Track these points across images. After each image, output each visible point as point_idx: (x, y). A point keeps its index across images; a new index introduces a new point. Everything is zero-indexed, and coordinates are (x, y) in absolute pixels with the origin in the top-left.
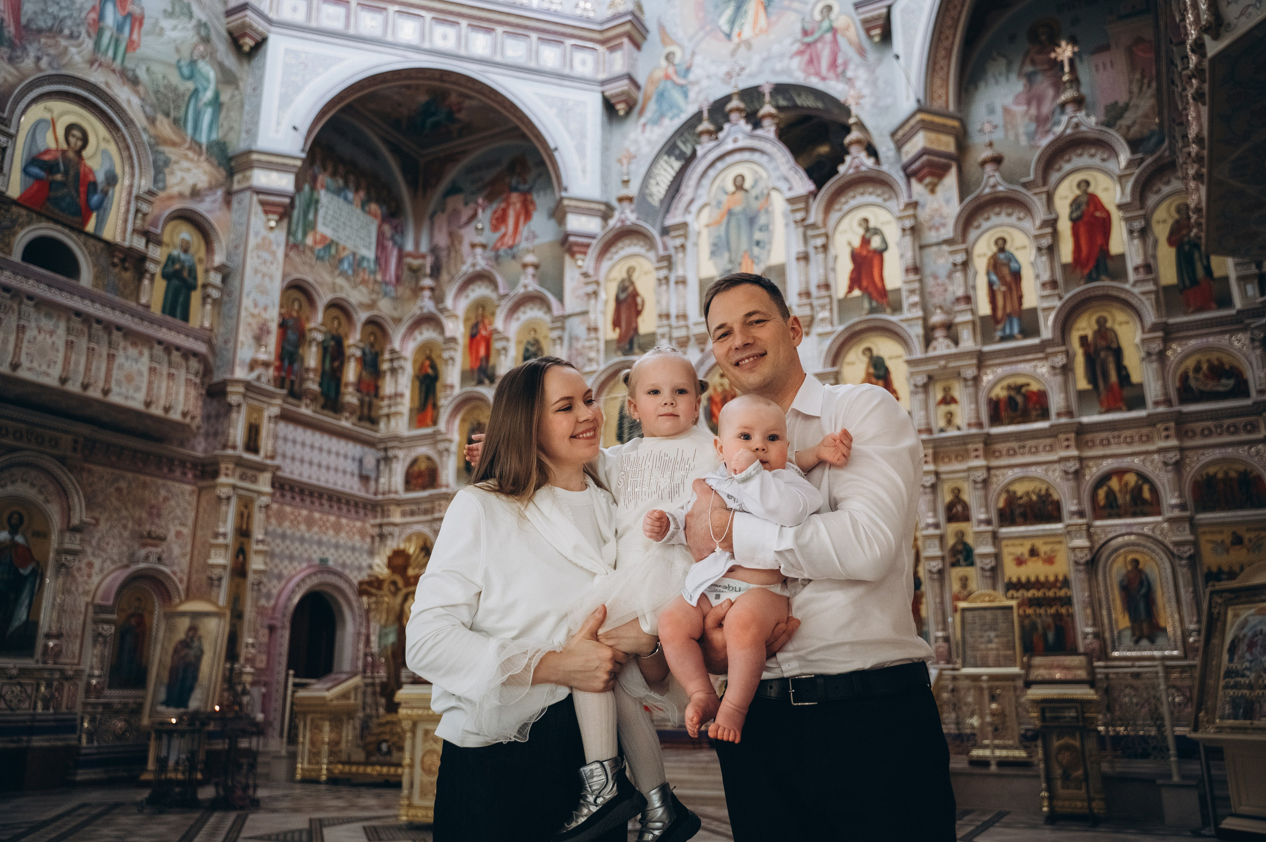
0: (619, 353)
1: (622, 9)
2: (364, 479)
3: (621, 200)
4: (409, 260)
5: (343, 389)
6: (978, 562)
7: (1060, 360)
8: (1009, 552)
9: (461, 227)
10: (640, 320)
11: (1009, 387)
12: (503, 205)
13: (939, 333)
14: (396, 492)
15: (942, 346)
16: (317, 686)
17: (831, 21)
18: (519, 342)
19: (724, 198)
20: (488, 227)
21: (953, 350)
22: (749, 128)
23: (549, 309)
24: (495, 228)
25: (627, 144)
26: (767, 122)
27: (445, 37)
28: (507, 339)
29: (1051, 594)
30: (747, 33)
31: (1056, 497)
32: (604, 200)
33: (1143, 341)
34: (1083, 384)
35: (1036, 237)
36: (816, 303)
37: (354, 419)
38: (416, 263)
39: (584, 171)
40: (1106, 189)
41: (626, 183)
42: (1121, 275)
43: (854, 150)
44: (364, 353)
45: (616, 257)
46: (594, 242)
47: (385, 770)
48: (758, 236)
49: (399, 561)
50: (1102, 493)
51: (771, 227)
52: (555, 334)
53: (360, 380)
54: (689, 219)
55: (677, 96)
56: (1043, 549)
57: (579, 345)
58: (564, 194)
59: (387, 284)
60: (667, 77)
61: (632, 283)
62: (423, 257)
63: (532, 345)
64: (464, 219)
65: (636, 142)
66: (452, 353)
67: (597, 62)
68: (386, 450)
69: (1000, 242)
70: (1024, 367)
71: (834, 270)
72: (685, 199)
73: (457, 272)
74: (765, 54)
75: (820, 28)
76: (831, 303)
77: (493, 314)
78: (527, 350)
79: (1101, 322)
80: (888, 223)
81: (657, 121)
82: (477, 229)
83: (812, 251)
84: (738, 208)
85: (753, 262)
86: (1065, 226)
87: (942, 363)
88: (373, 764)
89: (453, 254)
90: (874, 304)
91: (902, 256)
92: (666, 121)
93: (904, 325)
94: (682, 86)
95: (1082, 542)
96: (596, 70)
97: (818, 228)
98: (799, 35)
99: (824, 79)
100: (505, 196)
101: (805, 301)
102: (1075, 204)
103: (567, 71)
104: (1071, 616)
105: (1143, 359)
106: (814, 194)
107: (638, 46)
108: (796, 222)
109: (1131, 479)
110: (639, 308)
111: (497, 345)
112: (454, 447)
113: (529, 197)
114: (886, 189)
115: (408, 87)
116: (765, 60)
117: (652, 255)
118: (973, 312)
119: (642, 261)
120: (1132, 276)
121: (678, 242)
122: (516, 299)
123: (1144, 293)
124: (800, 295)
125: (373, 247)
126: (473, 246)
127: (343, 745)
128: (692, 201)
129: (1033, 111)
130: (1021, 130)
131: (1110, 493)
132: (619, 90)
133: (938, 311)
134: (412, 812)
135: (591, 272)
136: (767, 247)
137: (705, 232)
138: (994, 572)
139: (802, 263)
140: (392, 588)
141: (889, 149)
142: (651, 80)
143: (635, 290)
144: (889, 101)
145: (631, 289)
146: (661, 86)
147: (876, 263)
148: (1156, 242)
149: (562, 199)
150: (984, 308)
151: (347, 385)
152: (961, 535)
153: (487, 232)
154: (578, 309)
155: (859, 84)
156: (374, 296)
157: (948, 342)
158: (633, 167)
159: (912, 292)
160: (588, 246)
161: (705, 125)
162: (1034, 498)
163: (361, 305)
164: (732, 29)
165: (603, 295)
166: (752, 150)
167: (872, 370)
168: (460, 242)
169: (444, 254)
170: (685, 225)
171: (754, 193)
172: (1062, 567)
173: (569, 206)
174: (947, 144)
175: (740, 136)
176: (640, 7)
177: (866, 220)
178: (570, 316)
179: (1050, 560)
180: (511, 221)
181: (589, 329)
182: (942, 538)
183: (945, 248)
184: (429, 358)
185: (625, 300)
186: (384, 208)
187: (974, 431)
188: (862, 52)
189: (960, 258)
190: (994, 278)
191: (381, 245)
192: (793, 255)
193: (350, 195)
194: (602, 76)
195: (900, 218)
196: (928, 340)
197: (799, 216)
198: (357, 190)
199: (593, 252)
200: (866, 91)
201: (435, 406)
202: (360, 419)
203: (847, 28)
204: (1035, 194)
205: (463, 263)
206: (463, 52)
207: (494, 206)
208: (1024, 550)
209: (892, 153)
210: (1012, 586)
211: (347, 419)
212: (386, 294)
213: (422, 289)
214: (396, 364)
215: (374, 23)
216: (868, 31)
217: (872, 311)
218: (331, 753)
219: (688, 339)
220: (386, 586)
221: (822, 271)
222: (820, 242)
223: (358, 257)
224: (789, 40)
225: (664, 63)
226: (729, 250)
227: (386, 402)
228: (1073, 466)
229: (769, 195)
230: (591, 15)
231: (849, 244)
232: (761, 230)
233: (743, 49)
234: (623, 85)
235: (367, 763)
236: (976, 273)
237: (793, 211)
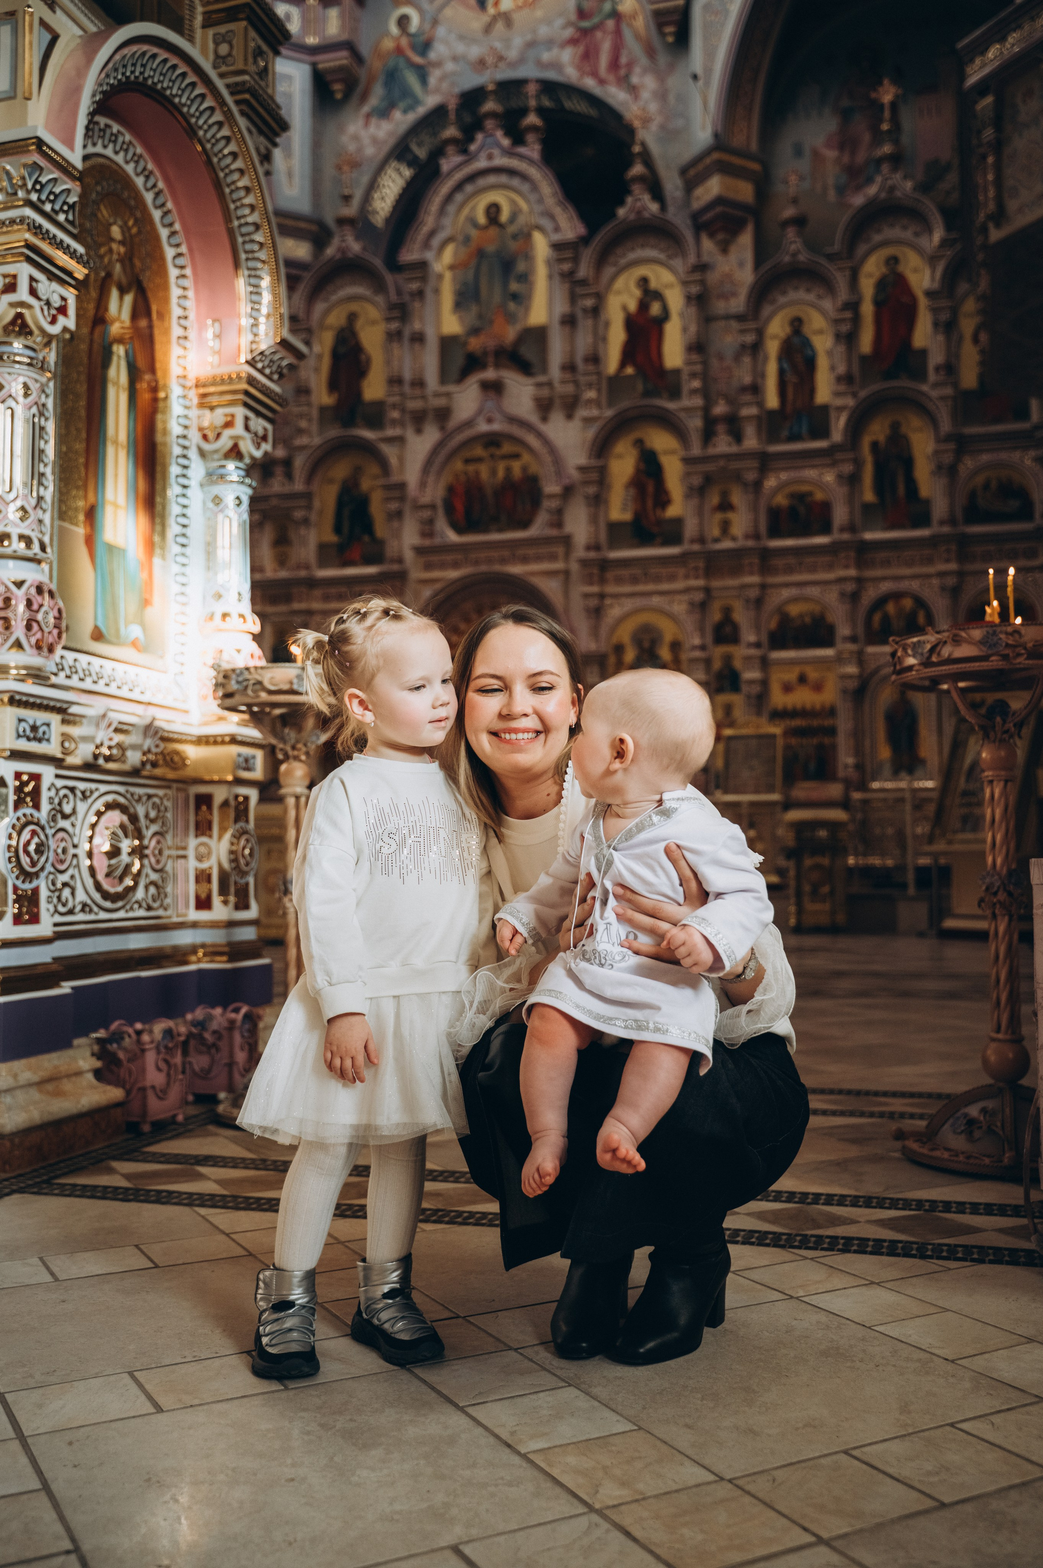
0: (338, 425)
3: (342, 222)
6: (745, 688)
7: (847, 468)
8: (777, 677)
10: (364, 383)
11: (792, 496)
13: (721, 428)
15: (723, 445)
17: (614, 4)
19: (474, 233)
21: (734, 449)
22: (508, 141)
26: (530, 138)
29: (815, 723)
31: (830, 618)
32: (316, 217)
33: (936, 452)
34: (869, 496)
35: (836, 322)
36: (582, 379)
39: (291, 175)
40: (916, 270)
41: (347, 198)
42: (920, 374)
43: (637, 189)
45: (334, 298)
46: (305, 275)
48: (514, 287)
50: (877, 618)
54: (429, 256)
55: (412, 80)
56: (813, 675)
60: (400, 51)
61: (354, 334)
67: (306, 20)
69: (796, 324)
70: (811, 473)
71: (605, 339)
72: (425, 229)
74: (529, 37)
75: (599, 10)
76: (599, 381)
79: (895, 427)
80: (671, 286)
81: (385, 112)
83: (580, 314)
84: (490, 248)
85: (507, 320)
86: (867, 309)
87: (722, 463)
90: (649, 386)
91: (685, 330)
92: (397, 114)
93: (682, 415)
94: (418, 67)
95: (852, 669)
96: (307, 31)
97: (588, 286)
98: (573, 18)
99: (601, 82)
101: (568, 376)
102: (881, 285)
104: (834, 747)
105: (933, 473)
106: (585, 241)
108: (562, 275)
109: (908, 603)
110: (364, 367)
114: (671, 243)
116: (531, 45)
117: (380, 300)
118: (760, 404)
119: (367, 306)
120: (932, 376)
121: (414, 286)
123: (942, 398)
124: (563, 367)
128: (432, 233)
129: (846, 159)
130: (831, 181)
131: (886, 619)
132: (336, 64)
133: (722, 402)
135: (301, 316)
138: (760, 700)
139: (567, 328)
141: (677, 189)
142: (377, 52)
143: (358, 343)
144: (680, 123)
145: (352, 342)
146: (391, 63)
147: (654, 335)
148: (961, 339)
150: (772, 401)
152: (728, 659)
155: (645, 95)
157: (729, 439)
158: (353, 175)
159: (693, 375)
161: (452, 131)
162: (808, 620)
165: (317, 348)
166: (511, 172)
167: (642, 466)
170: (423, 265)
171: (511, 230)
172: (829, 695)
174: (745, 191)
175: (496, 152)
177: (645, 280)
179: (818, 687)
181: (298, 391)
182: (708, 662)
183: (734, 324)
185: (345, 355)
187: (750, 543)
188: (650, 52)
189: (750, 338)
190: (785, 366)
192: (557, 318)
194: (312, 41)
195: (685, 283)
196: (708, 435)
197: (566, 267)
199: (304, 289)
200: (653, 108)
203: (634, 18)
204: (839, 269)
208: (791, 676)
209: (680, 195)
210: (777, 715)
216: (660, 26)
217: (647, 394)
219: (425, 412)
221: (590, 340)
222: (589, 303)
224: (560, 22)
225: (394, 30)
226: (478, 302)
228: (850, 587)
229: (530, 234)
231: (624, 308)
232: (518, 280)
234: (342, 58)
236: (766, 359)
237: (560, 260)
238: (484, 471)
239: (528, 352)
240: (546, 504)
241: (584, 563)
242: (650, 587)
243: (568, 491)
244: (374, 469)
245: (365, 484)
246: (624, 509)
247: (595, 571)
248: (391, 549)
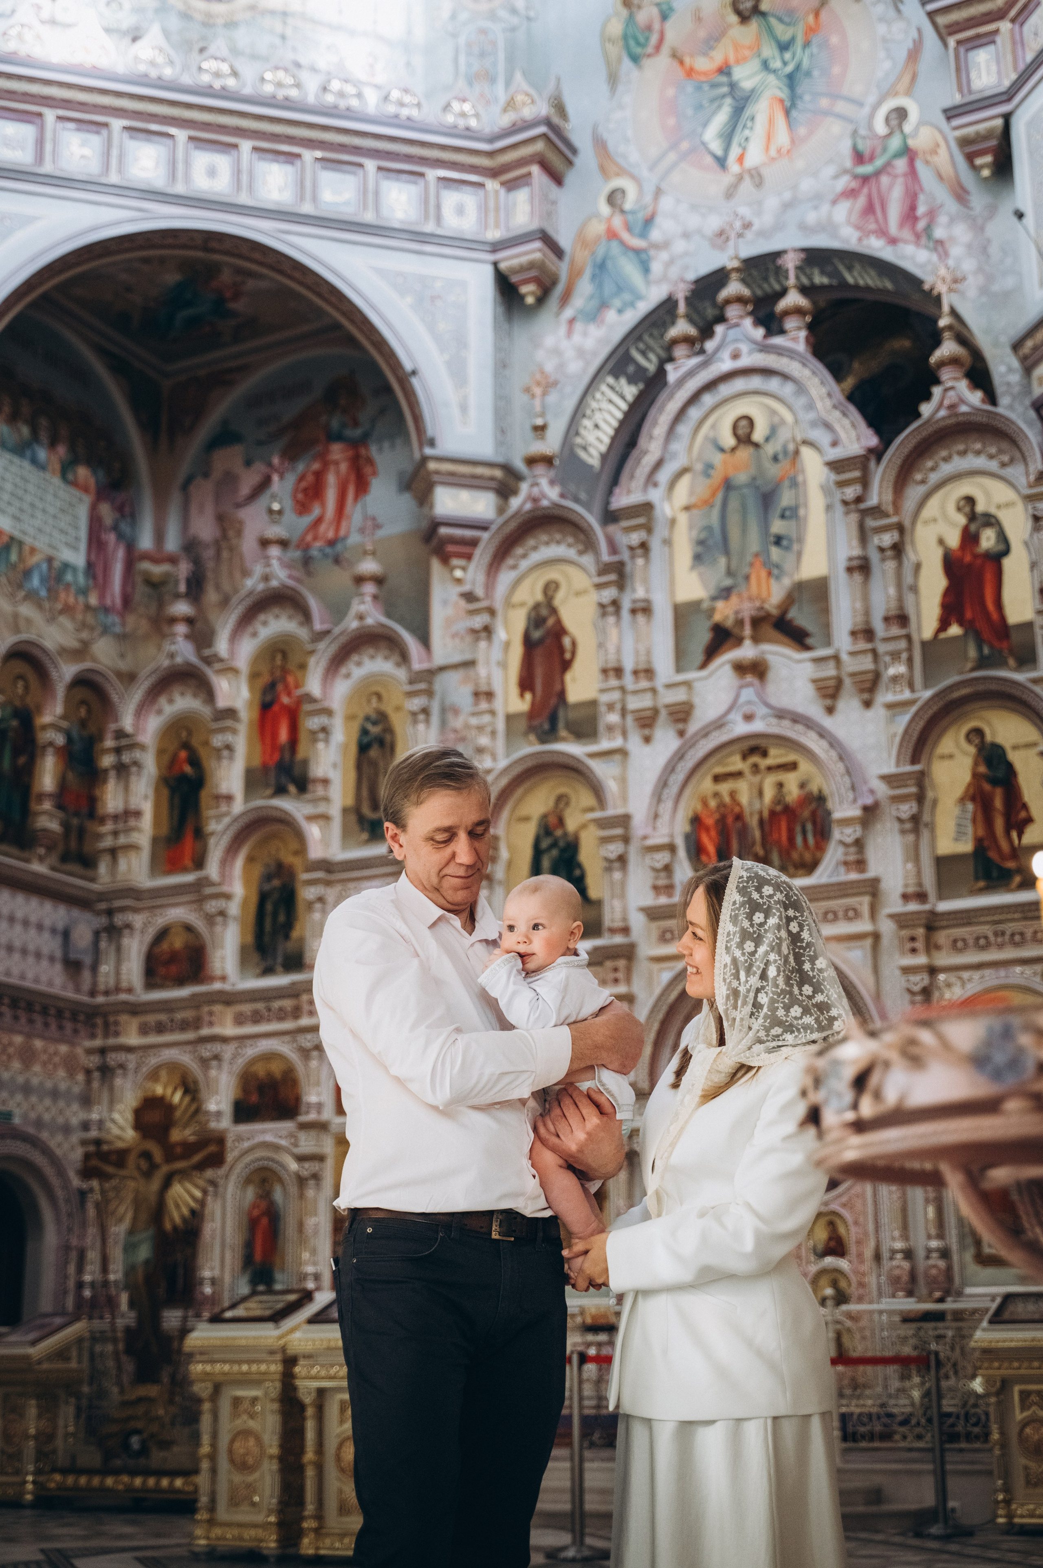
0: (532, 737)
1: (528, 113)
2: (72, 966)
3: (531, 461)
4: (146, 566)
5: (34, 807)
9: (239, 506)
10: (568, 677)
12: (316, 466)
14: (130, 990)
16: (13, 1338)
17: (905, 138)
18: (350, 718)
19: (718, 459)
20: (288, 503)
22: (760, 332)
23: (404, 657)
24: (302, 508)
25: (540, 355)
26: (791, 323)
27: (212, 172)
28: (328, 712)
30: (755, 156)
32: (500, 459)
36: (882, 648)
37: (53, 859)
38: (157, 570)
39: (464, 408)
41: (540, 430)
43: (947, 375)
44: (70, 740)
45: (524, 564)
46: (485, 536)
47: (138, 1481)
48: (778, 526)
49: (154, 1117)
51: (802, 512)
52: (416, 703)
53: (62, 785)
54: (655, 495)
55: (629, 269)
57: (457, 723)
58: (428, 451)
59: (107, 610)
60: (612, 235)
61: (554, 611)
62: (173, 560)
63: (375, 723)
64: (245, 490)
65: (556, 352)
66: (229, 738)
67: (484, 209)
68: (110, 913)
71: (914, 589)
72: (648, 461)
73: (236, 591)
74: (787, 196)
75: (885, 149)
76: (910, 649)
77: (303, 667)
78: (364, 732)
80: (1009, 505)
81: (594, 315)
82: (271, 511)
83: (874, 557)
84: (742, 478)
85: (770, 574)
88: (116, 1472)
89: (225, 554)
90: (986, 651)
91: (1034, 568)
92: (611, 315)
94: (637, 252)
96: (484, 224)
97: (887, 516)
98: (848, 163)
99: (893, 241)
100: (319, 448)
101: (862, 645)
103: (430, 227)
106: (877, 454)
107: (558, 179)
108: (845, 503)
110: (568, 656)
111: (313, 723)
112: (234, 908)
113: (363, 451)
114: (1005, 445)
115: (146, 261)
116: (787, 206)
117: (587, 560)
119: (571, 570)
121: (635, 538)
122: (343, 639)
124: (853, 633)
125: (83, 546)
126: (265, 543)
127: (59, 1442)
128: (659, 464)
132: (524, 260)
134: (217, 1531)
135: (480, 592)
136: (795, 547)
137: (683, 519)
139: (858, 577)
140: (144, 1165)
141: (1010, 370)
142: (581, 239)
143: (559, 622)
144: (1009, 282)
145: (551, 622)
146: (601, 252)
147: (989, 577)
149: (425, 459)
151: (41, 797)
153: (290, 516)
154: (457, 658)
155: (956, 251)
156: (85, 635)
158: (552, 398)
160: (474, 543)
161: (682, 327)
163: (63, 651)
164: (727, 150)
165: (501, 634)
166: (767, 372)
167: (982, 769)
168: (239, 533)
169: (208, 554)
170: (647, 508)
171: (770, 449)
173: (437, 472)
175: (744, 348)
176: (560, 108)
177: (970, 501)
178: (442, 669)
180: (331, 495)
181: (476, 694)
184: (186, 746)
185: (541, 641)
186: (101, 473)
188: (961, 195)
191: (95, 542)
192: (842, 564)
193: (42, 454)
194: (494, 235)
195: (1029, 499)
197: (851, 492)
198: (53, 444)
199: (482, 555)
200: (968, 266)
201: (200, 834)
202: (65, 858)
203: (934, 152)
205: (246, 573)
206: (244, 199)
207: (301, 467)
209: (1015, 378)
211: (41, 859)
212: (106, 630)
213: (173, 620)
214: (126, 758)
215: (86, 151)
216: (970, 158)
217: (983, 663)
218: (41, 1455)
219: (655, 711)
220: (132, 1160)
221: (892, 591)
222: (887, 539)
223: (56, 564)
224: (830, 171)
225: (605, 209)
226: (727, 552)
227: (109, 827)
229: (797, 452)
230: (473, 123)
231: (941, 542)
232: (783, 516)
233: (747, 185)
234: (533, 251)
235: (105, 1471)
237: (841, 484)
238: (744, 791)
239: (799, 617)
240: (837, 834)
241: (901, 921)
242: (1009, 953)
243: (870, 813)
244: (586, 798)
245: (572, 824)
246: (959, 836)
247: (920, 932)
248: (611, 915)
